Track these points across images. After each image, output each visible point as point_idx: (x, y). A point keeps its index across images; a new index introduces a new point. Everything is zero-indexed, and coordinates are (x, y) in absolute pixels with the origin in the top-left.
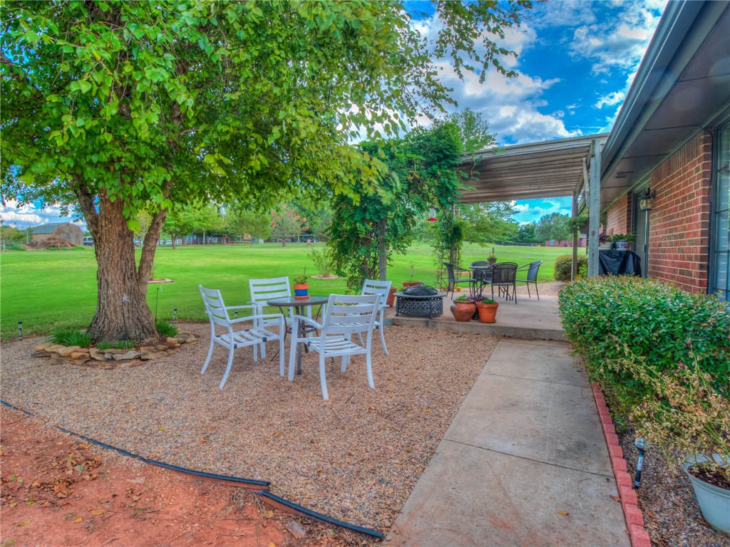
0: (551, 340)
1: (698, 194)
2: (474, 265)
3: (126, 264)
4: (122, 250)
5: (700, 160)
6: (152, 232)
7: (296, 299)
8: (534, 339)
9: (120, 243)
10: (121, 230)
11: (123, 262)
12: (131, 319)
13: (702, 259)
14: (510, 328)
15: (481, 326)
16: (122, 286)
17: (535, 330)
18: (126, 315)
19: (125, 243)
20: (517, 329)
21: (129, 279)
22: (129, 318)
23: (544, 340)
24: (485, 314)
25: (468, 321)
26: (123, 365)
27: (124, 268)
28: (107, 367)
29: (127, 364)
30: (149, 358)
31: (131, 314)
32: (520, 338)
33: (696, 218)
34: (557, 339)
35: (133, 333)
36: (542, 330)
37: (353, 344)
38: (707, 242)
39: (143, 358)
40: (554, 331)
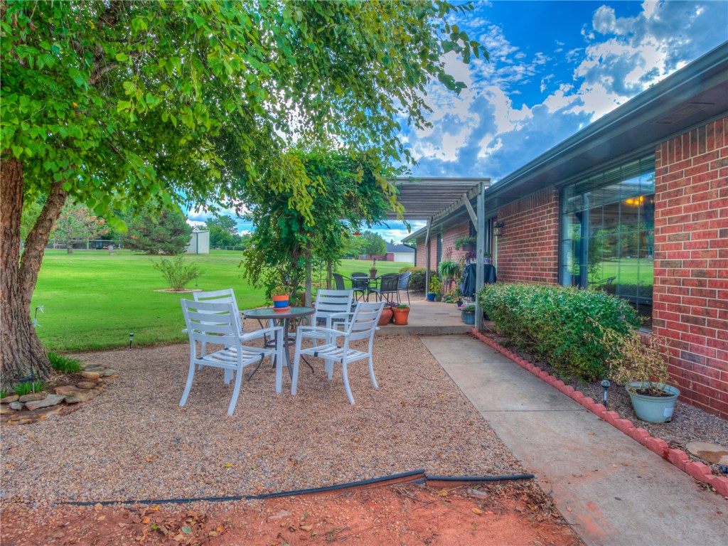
0: (452, 334)
1: (550, 228)
2: (353, 275)
3: (12, 275)
4: (8, 255)
5: (551, 206)
6: (40, 231)
7: (275, 311)
8: (440, 335)
9: (6, 245)
10: (8, 227)
11: (8, 272)
12: (21, 353)
13: (555, 270)
14: (423, 327)
15: (400, 328)
16: (8, 306)
17: (441, 328)
18: (15, 347)
19: (12, 245)
20: (427, 328)
21: (15, 296)
22: (18, 350)
23: (447, 334)
24: (400, 317)
25: (386, 324)
26: (49, 415)
27: (9, 280)
28: (23, 421)
29: (53, 413)
30: (78, 400)
31: (20, 346)
32: (430, 335)
33: (549, 243)
34: (456, 332)
35: (29, 372)
36: (446, 327)
37: (351, 351)
38: (557, 259)
39: (70, 401)
40: (454, 327)
